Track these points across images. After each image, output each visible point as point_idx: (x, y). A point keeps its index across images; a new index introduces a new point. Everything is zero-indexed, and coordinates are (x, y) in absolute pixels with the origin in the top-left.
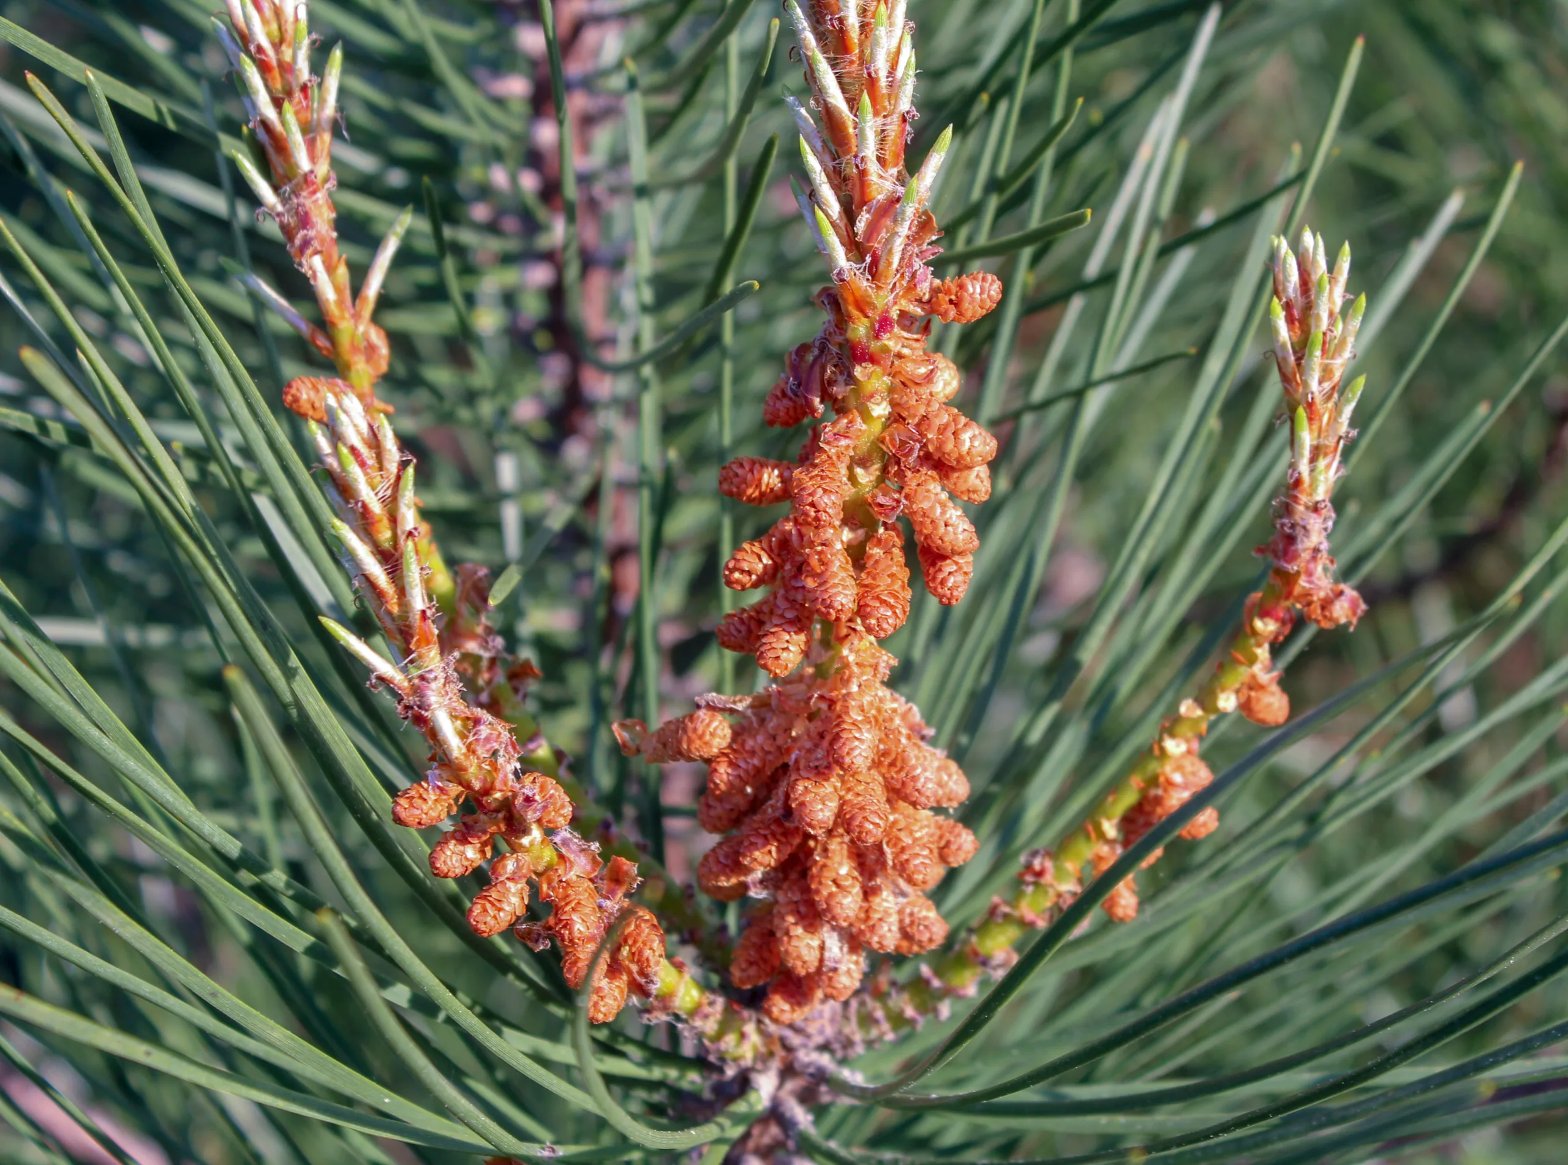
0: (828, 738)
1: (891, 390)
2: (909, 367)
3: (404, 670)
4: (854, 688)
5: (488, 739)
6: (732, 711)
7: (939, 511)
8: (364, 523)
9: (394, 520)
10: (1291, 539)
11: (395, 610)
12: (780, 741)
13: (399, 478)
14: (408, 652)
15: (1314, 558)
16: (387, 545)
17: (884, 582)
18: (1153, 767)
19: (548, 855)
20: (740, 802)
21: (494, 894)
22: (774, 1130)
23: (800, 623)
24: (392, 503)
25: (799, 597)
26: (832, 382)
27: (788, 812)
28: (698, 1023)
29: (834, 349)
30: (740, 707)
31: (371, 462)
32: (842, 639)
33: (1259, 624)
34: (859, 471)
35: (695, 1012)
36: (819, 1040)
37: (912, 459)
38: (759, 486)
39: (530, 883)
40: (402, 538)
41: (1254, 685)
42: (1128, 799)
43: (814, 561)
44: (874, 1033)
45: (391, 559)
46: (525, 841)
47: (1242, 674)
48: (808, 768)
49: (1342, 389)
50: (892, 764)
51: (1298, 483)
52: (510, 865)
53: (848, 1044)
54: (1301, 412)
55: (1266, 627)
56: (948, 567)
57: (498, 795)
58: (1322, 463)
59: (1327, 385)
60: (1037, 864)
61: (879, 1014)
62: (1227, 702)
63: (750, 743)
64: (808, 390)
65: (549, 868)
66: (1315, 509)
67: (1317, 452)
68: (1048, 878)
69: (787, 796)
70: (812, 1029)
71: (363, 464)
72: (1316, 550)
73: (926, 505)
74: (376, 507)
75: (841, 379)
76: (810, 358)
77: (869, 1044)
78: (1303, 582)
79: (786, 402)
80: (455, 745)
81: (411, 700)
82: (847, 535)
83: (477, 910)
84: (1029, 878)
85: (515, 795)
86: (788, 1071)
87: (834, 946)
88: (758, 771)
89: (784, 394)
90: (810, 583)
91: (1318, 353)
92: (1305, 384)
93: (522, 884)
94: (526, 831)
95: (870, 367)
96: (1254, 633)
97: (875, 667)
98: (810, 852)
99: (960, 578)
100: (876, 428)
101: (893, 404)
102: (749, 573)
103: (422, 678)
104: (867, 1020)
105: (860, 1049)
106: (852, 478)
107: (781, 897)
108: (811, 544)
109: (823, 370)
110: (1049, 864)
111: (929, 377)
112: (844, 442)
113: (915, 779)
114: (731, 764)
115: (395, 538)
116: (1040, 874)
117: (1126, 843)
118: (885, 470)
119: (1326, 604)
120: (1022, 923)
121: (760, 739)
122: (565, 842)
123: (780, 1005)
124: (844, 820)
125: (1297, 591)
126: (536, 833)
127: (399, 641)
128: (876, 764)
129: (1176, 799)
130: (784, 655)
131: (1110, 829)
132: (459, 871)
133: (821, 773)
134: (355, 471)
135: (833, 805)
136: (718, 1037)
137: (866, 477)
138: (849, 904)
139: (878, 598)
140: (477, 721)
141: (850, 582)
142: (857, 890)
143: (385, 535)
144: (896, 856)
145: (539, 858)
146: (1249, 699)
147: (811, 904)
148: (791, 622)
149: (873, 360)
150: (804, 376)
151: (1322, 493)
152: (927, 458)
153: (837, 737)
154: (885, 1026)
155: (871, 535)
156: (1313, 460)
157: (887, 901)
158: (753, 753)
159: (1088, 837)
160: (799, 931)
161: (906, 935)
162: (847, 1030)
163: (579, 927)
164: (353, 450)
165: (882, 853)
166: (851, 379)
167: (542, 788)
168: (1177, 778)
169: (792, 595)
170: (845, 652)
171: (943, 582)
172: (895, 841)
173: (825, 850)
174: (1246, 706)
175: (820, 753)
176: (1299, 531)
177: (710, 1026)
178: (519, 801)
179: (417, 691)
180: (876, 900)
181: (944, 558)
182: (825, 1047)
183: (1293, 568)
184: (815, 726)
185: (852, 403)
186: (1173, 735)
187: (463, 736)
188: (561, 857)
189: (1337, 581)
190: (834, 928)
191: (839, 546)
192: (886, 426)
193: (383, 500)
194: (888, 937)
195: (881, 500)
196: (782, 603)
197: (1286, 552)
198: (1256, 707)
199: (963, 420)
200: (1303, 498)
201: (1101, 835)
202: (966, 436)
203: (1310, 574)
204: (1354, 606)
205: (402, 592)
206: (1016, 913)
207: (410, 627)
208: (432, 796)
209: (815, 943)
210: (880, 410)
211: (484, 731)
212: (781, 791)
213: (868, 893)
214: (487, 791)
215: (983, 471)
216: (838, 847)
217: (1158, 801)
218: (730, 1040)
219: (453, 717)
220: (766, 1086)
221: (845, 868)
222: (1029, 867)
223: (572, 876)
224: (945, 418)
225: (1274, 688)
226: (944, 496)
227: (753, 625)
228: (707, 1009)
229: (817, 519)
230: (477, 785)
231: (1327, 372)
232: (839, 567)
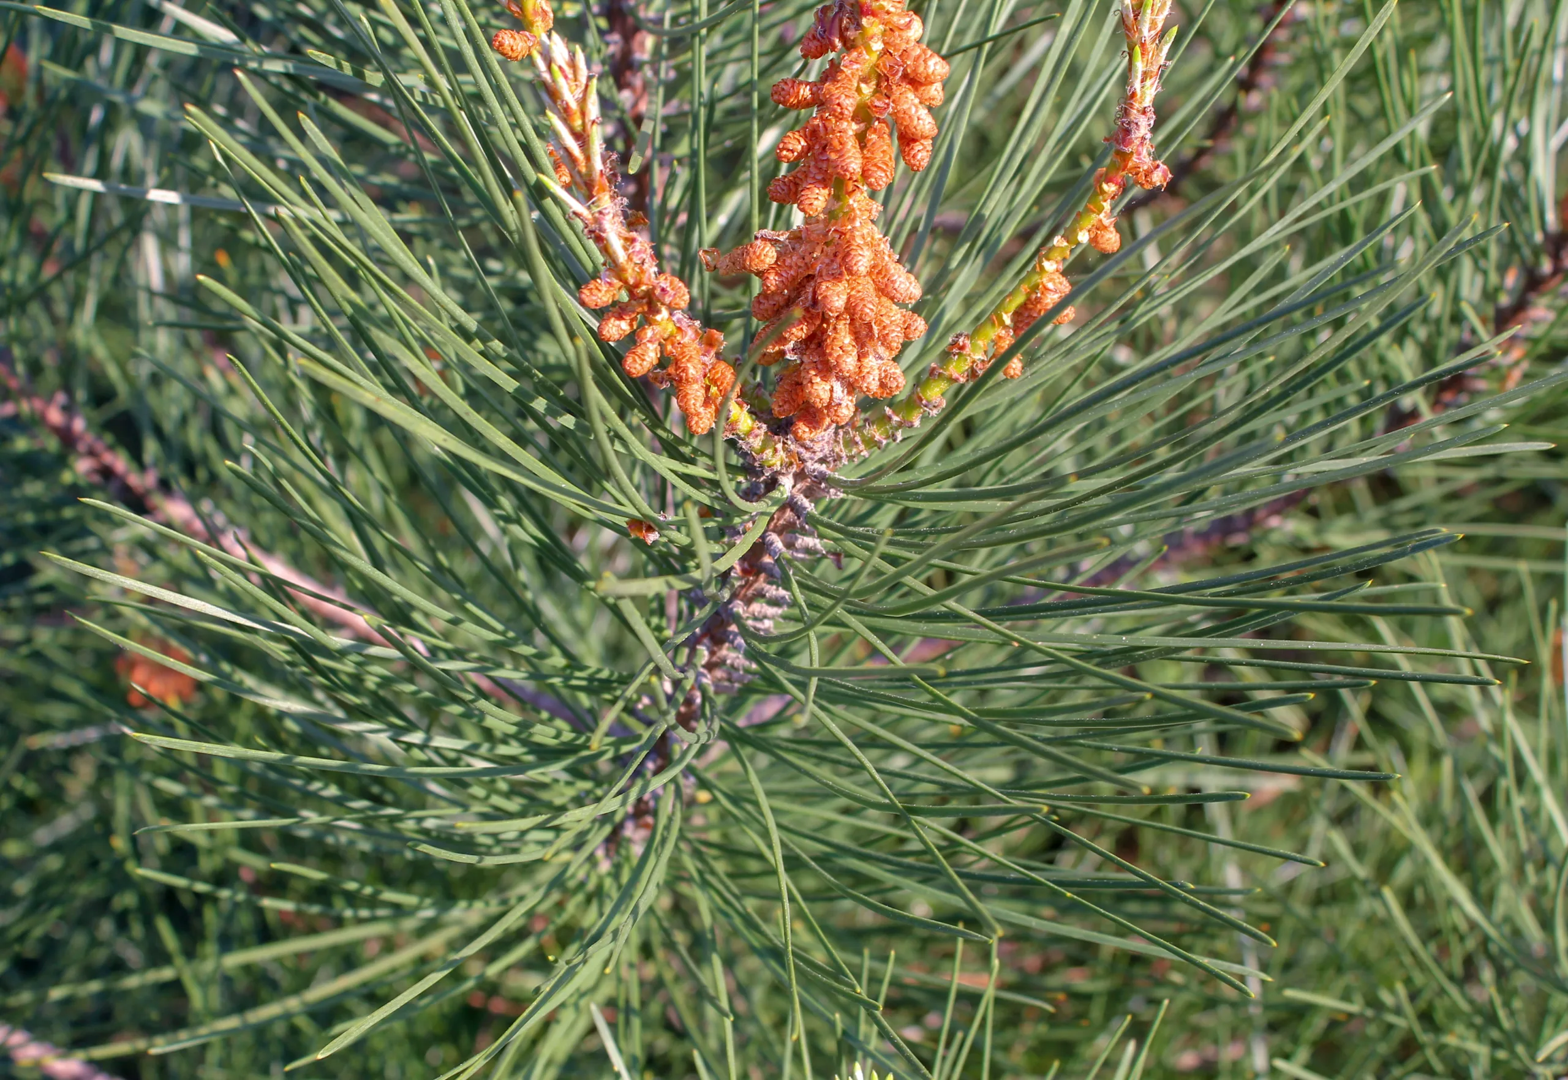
0: (840, 256)
1: (884, 33)
2: (895, 19)
3: (589, 208)
4: (857, 224)
5: (639, 252)
6: (777, 241)
7: (913, 110)
8: (566, 114)
9: (583, 114)
10: (1128, 132)
11: (584, 170)
12: (807, 260)
13: (587, 86)
14: (591, 196)
15: (1142, 143)
16: (579, 129)
17: (879, 156)
18: (1036, 279)
19: (671, 328)
20: (780, 299)
21: (639, 351)
22: (788, 514)
23: (824, 183)
24: (583, 102)
25: (824, 166)
26: (847, 29)
27: (815, 302)
28: (751, 440)
29: (848, 8)
30: (782, 239)
31: (571, 76)
32: (850, 194)
33: (1105, 186)
34: (863, 86)
35: (749, 433)
36: (820, 455)
37: (897, 77)
38: (797, 96)
39: (660, 344)
40: (589, 124)
41: (1101, 227)
42: (1020, 299)
43: (836, 143)
44: (854, 451)
45: (581, 137)
46: (658, 317)
47: (1093, 219)
48: (828, 275)
49: (1162, 35)
50: (879, 273)
51: (1133, 95)
52: (649, 333)
53: (838, 458)
54: (1138, 49)
55: (1110, 188)
56: (918, 147)
57: (644, 288)
58: (1148, 82)
59: (1153, 33)
60: (961, 341)
61: (858, 439)
62: (1083, 237)
63: (788, 261)
64: (831, 34)
65: (671, 336)
66: (1144, 112)
67: (1145, 75)
68: (967, 351)
69: (815, 293)
70: (817, 447)
71: (566, 77)
72: (1143, 138)
73: (905, 107)
74: (574, 105)
75: (852, 27)
76: (831, 14)
77: (851, 458)
78: (1134, 158)
79: (816, 43)
80: (621, 256)
81: (593, 227)
82: (854, 126)
83: (629, 360)
84: (955, 350)
85: (654, 288)
86: (800, 476)
87: (839, 390)
88: (794, 278)
89: (814, 37)
90: (833, 156)
91: (1149, 11)
92: (1140, 31)
93: (656, 345)
94: (658, 312)
95: (872, 19)
96: (1103, 192)
97: (870, 211)
98: (824, 331)
99: (925, 154)
100: (874, 58)
101: (885, 43)
102: (792, 151)
103: (600, 213)
104: (850, 443)
105: (845, 461)
106: (859, 90)
107: (805, 359)
108: (833, 132)
109: (841, 21)
110: (968, 342)
111: (908, 25)
112: (855, 66)
113: (893, 282)
114: (777, 274)
115: (584, 124)
116: (962, 348)
117: (1016, 329)
118: (878, 85)
119: (1148, 173)
120: (952, 380)
121: (795, 258)
122: (679, 321)
123: (802, 429)
124: (850, 309)
125: (1130, 164)
126: (664, 313)
127: (584, 190)
128: (870, 273)
129: (1051, 299)
130: (816, 203)
131: (1007, 320)
132: (617, 337)
133: (837, 277)
134: (561, 82)
135: (844, 297)
136: (762, 450)
137: (867, 90)
138: (850, 363)
139: (875, 165)
140: (633, 240)
141: (858, 155)
142: (855, 353)
143: (578, 123)
144: (880, 331)
145: (665, 329)
146: (1096, 235)
147: (826, 363)
148: (819, 182)
149: (874, 14)
150: (827, 26)
151: (1148, 102)
152: (905, 76)
153: (848, 254)
154: (862, 447)
155: (869, 127)
156: (1143, 81)
157: (871, 362)
158: (791, 267)
159: (993, 324)
160: (818, 380)
161: (882, 385)
162: (837, 450)
163: (692, 371)
164: (560, 68)
165: (871, 329)
166: (859, 26)
167: (671, 283)
168: (1050, 286)
169: (820, 165)
170: (851, 202)
171: (914, 157)
172: (879, 323)
173: (835, 329)
174: (1094, 240)
175: (835, 266)
176: (1133, 126)
177: (757, 443)
178: (658, 292)
179: (597, 221)
180: (865, 361)
181: (914, 140)
182: (822, 461)
183: (1128, 150)
184: (830, 250)
185: (859, 42)
186: (1048, 259)
187: (626, 249)
188: (679, 329)
189: (1155, 159)
190: (838, 378)
191: (851, 133)
192: (880, 57)
193: (577, 100)
194: (872, 384)
195: (877, 103)
196: (812, 169)
197: (1124, 140)
198: (1100, 240)
199: (929, 52)
200: (1136, 105)
201: (1002, 323)
202: (931, 63)
203: (1139, 154)
204: (1165, 176)
205: (588, 158)
206: (946, 373)
207: (592, 180)
208: (604, 288)
209: (828, 387)
210: (877, 46)
211: (638, 246)
212: (810, 290)
213: (861, 357)
214: (637, 285)
215: (938, 86)
216: (843, 327)
217: (1038, 301)
218: (769, 452)
219: (620, 236)
220: (787, 483)
221: (848, 340)
222: (954, 344)
223: (686, 340)
224: (918, 51)
225: (1112, 229)
226: (917, 101)
227: (792, 186)
228: (757, 431)
229: (842, 113)
230: (631, 281)
231: (1153, 23)
232: (851, 145)
